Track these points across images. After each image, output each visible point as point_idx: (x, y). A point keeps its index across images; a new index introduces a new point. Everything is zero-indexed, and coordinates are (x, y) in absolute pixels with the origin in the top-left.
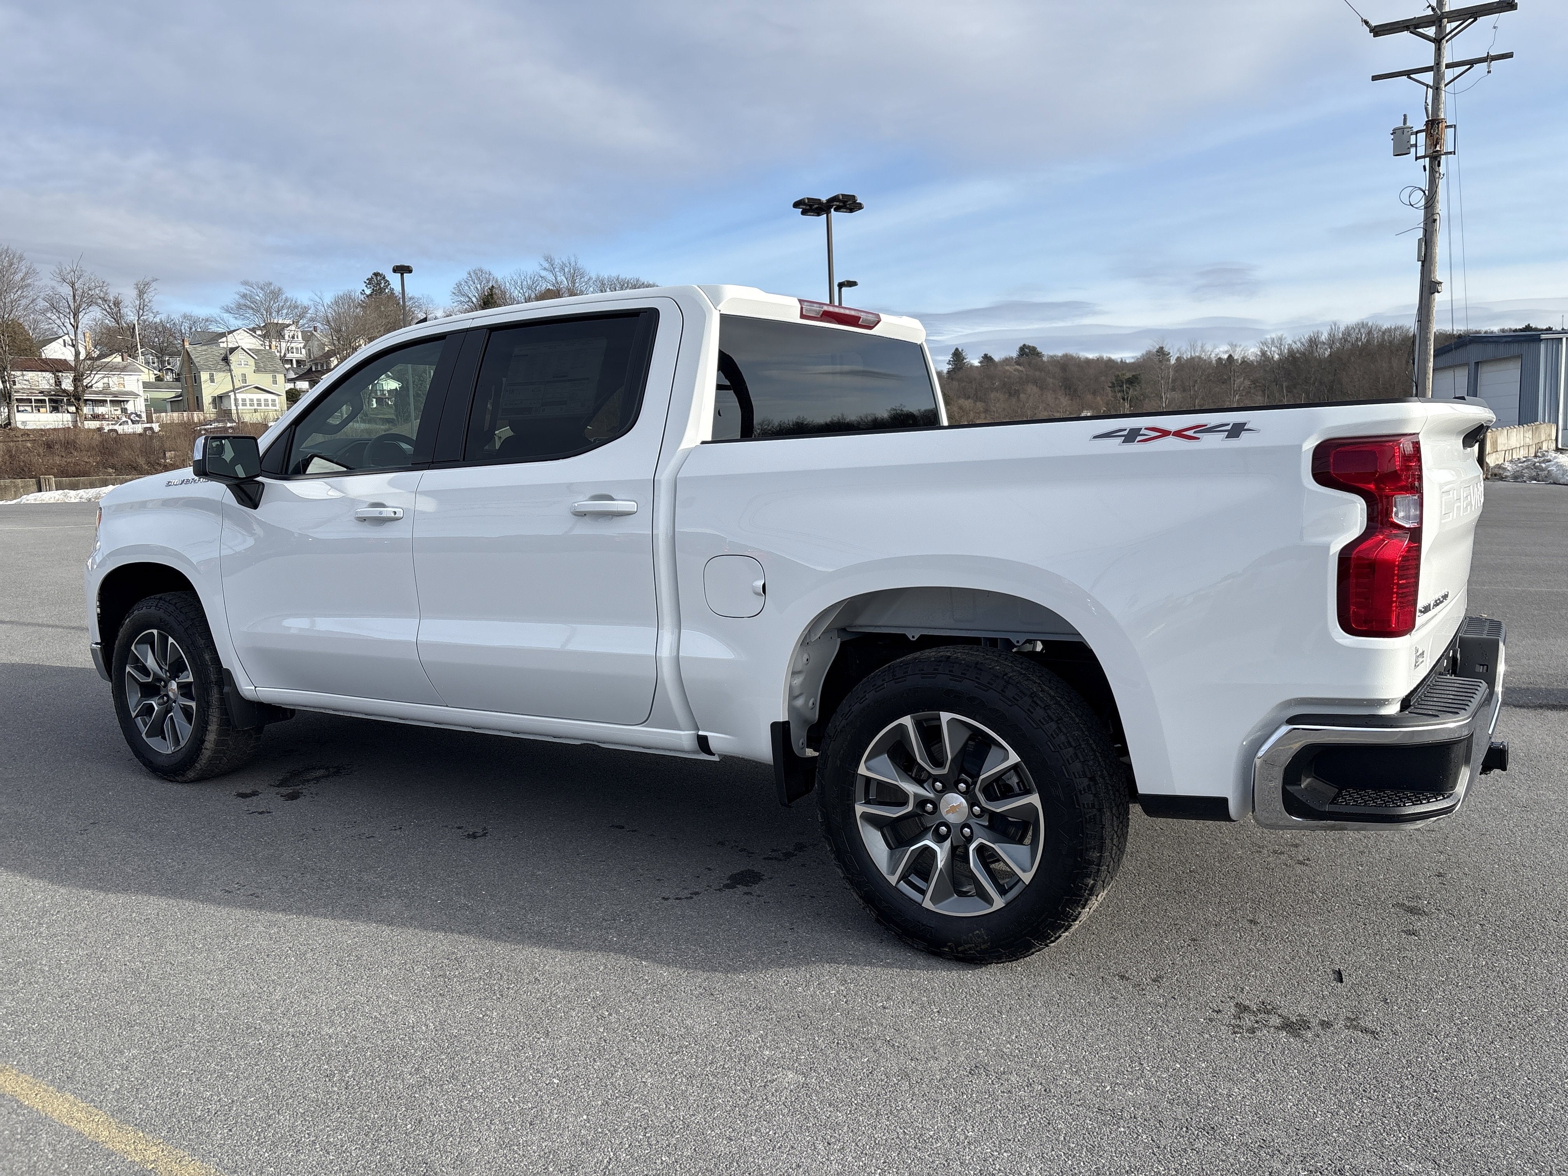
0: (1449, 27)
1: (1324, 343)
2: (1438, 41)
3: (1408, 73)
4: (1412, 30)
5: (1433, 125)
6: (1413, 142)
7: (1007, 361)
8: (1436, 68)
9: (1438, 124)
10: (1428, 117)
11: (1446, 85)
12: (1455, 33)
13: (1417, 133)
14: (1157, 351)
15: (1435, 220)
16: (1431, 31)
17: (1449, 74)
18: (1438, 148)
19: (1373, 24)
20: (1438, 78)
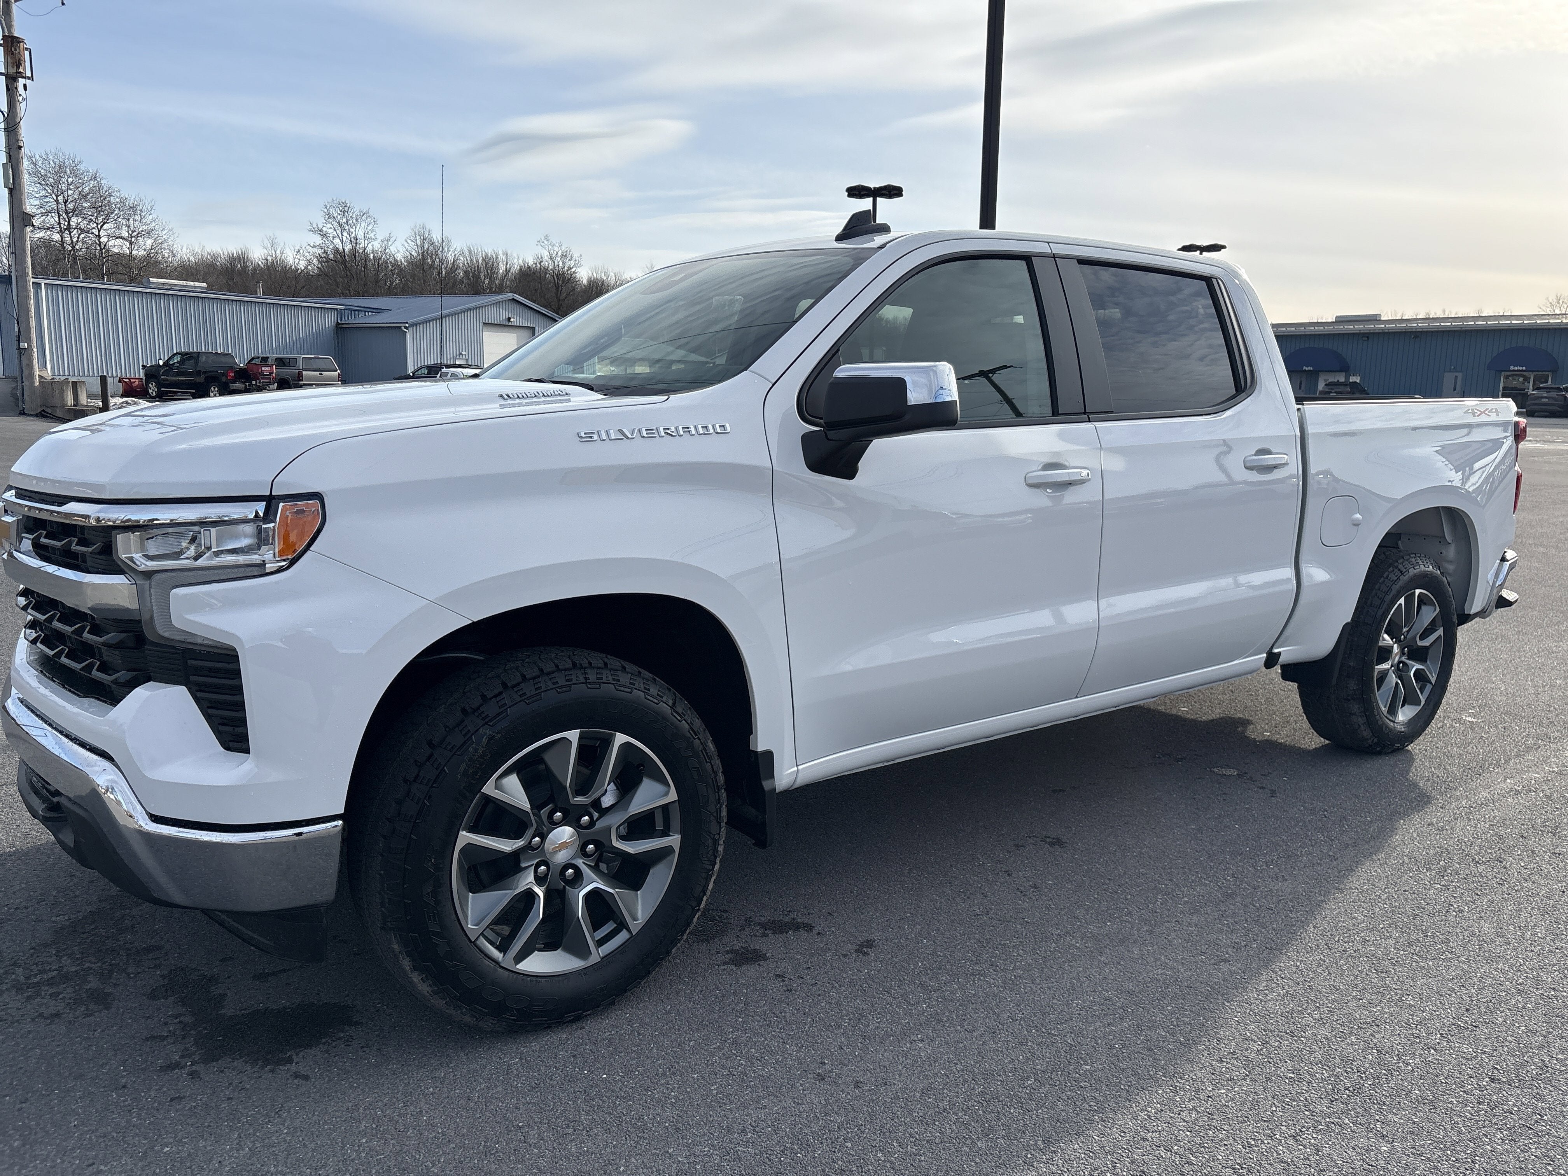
5: (13, 43)
9: (19, 42)
15: (20, 147)
18: (21, 70)
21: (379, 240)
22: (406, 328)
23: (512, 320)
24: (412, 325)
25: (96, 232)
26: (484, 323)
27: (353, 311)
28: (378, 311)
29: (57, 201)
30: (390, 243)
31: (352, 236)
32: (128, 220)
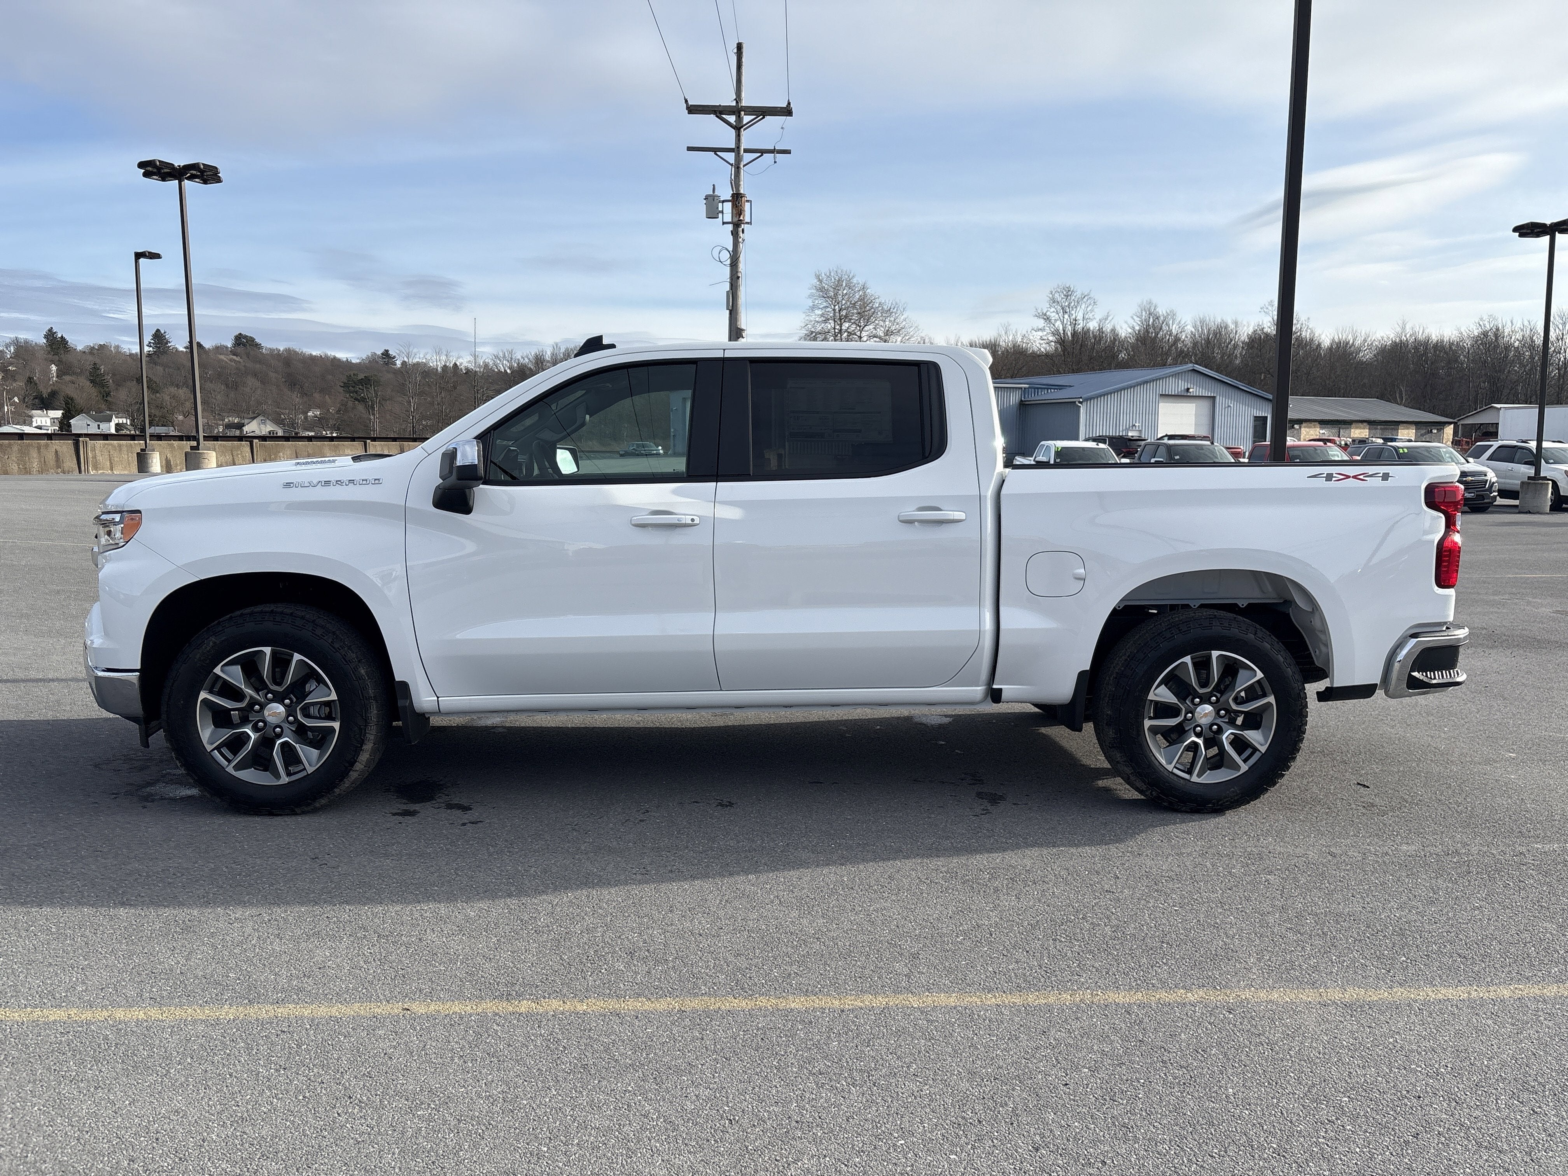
0: (746, 119)
1: (548, 362)
2: (738, 128)
3: (715, 150)
4: (718, 115)
5: (737, 199)
6: (720, 209)
7: (219, 349)
8: (736, 150)
9: (742, 197)
10: (733, 191)
11: (744, 166)
12: (751, 124)
13: (723, 202)
14: (382, 354)
15: (738, 278)
16: (732, 119)
17: (747, 157)
18: (741, 218)
19: (690, 103)
20: (738, 159)
21: (1098, 320)
22: (1080, 402)
23: (1191, 390)
24: (1086, 400)
25: (858, 333)
26: (1161, 395)
27: (1036, 388)
28: (1060, 387)
29: (834, 310)
30: (1107, 322)
31: (1072, 318)
32: (885, 321)
